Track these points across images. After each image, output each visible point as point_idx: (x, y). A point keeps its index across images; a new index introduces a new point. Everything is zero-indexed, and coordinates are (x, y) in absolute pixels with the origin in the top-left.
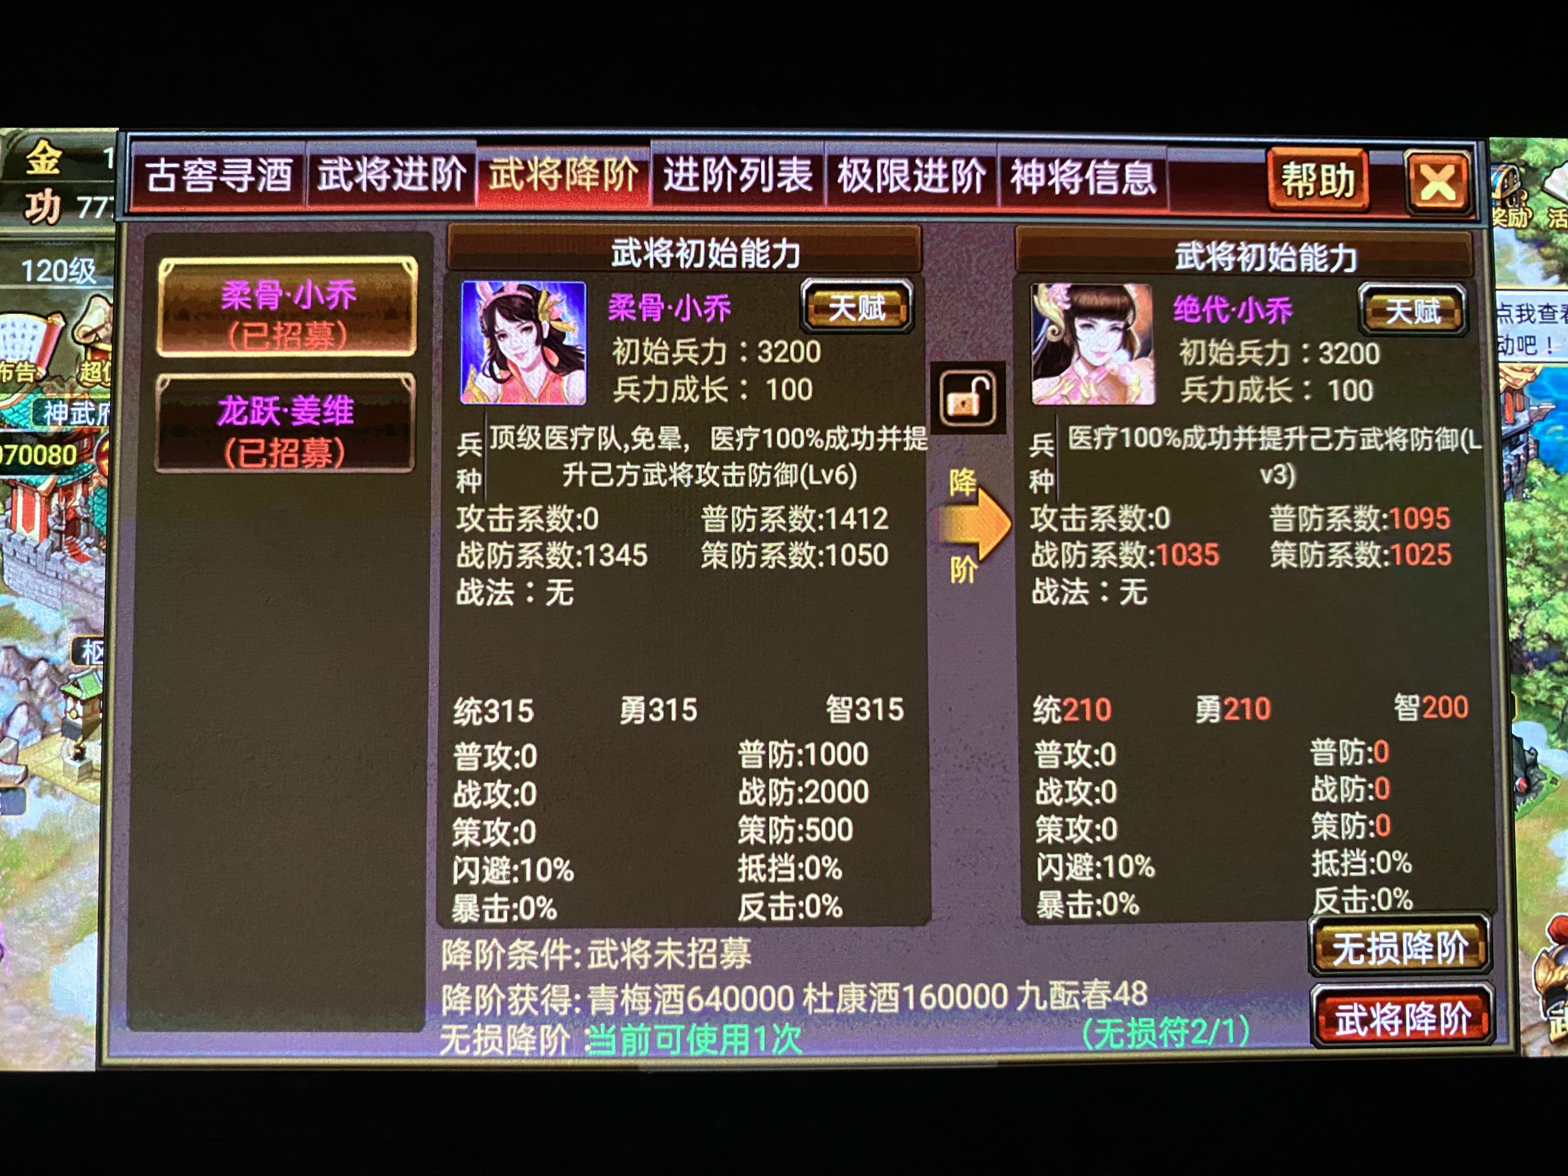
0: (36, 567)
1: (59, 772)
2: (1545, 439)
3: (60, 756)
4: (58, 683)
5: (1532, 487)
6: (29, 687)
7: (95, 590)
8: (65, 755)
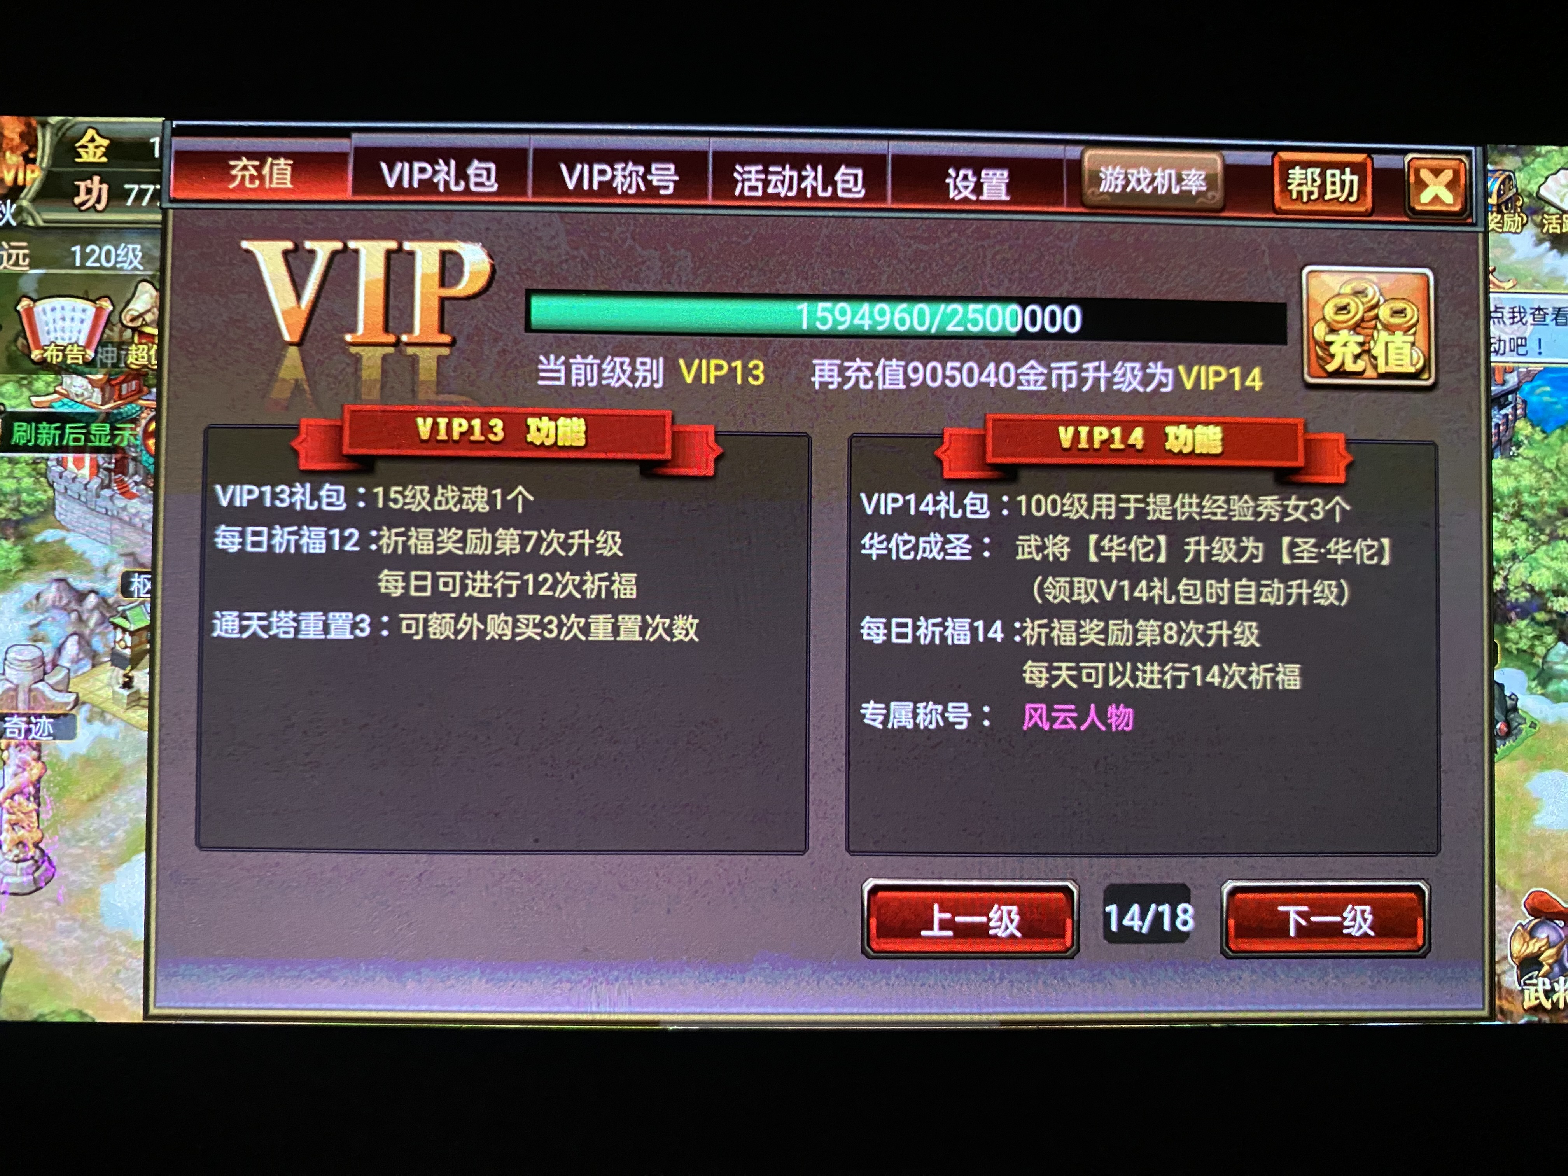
0: (85, 503)
1: (107, 699)
2: (1533, 399)
3: (109, 685)
4: (108, 615)
5: (1519, 445)
6: (80, 619)
7: (143, 526)
8: (114, 681)
